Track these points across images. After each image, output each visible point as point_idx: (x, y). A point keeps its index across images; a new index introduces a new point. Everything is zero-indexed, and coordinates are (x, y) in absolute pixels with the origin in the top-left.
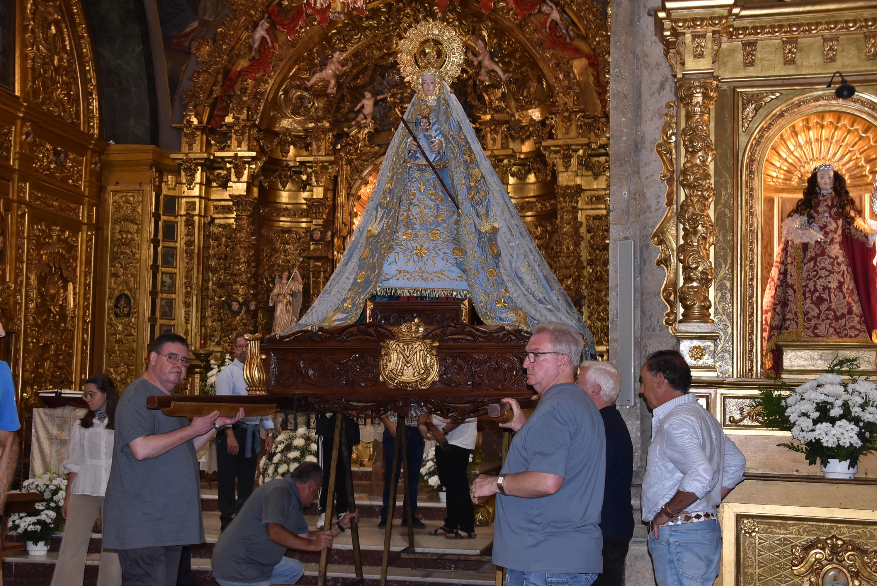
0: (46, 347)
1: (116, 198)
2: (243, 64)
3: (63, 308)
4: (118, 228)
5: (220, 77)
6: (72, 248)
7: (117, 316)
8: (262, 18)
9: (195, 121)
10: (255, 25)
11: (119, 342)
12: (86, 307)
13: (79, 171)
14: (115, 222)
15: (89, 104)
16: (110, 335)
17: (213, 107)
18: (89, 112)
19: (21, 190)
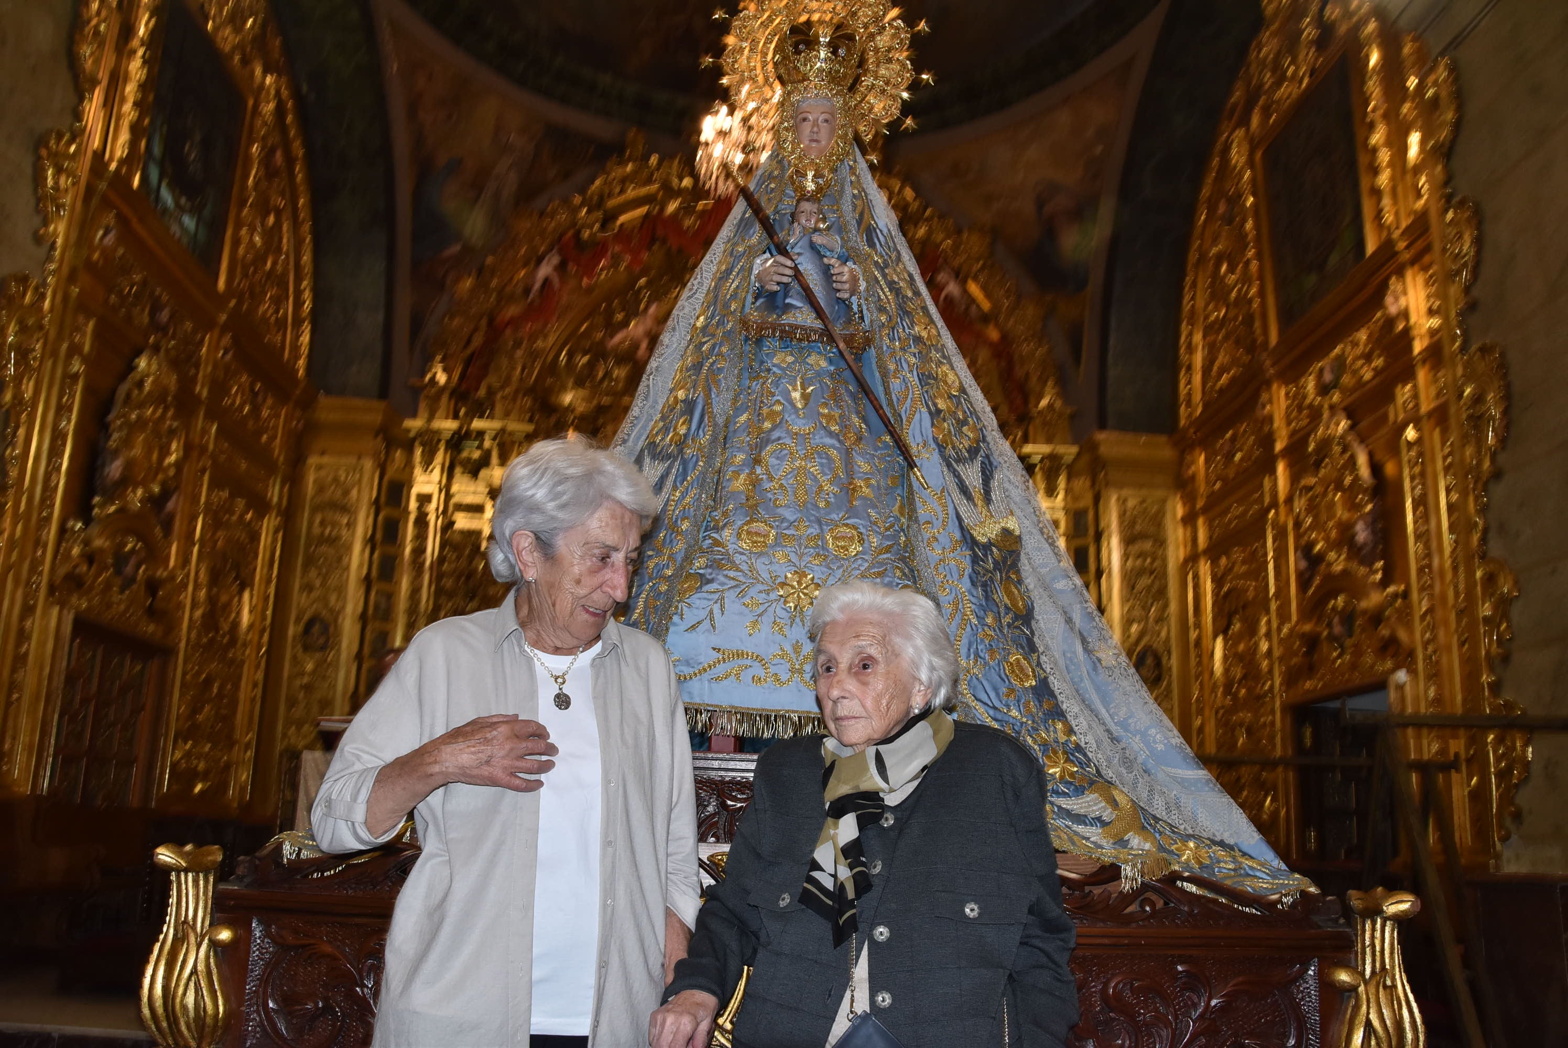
0: (208, 682)
1: (323, 473)
2: (512, 311)
3: (236, 624)
4: (318, 520)
5: (484, 322)
6: (254, 537)
7: (306, 648)
8: (550, 249)
9: (442, 378)
10: (539, 261)
11: (308, 688)
12: (263, 631)
13: (275, 428)
14: (315, 510)
15: (298, 337)
16: (291, 678)
17: (468, 363)
18: (295, 348)
19: (205, 431)
